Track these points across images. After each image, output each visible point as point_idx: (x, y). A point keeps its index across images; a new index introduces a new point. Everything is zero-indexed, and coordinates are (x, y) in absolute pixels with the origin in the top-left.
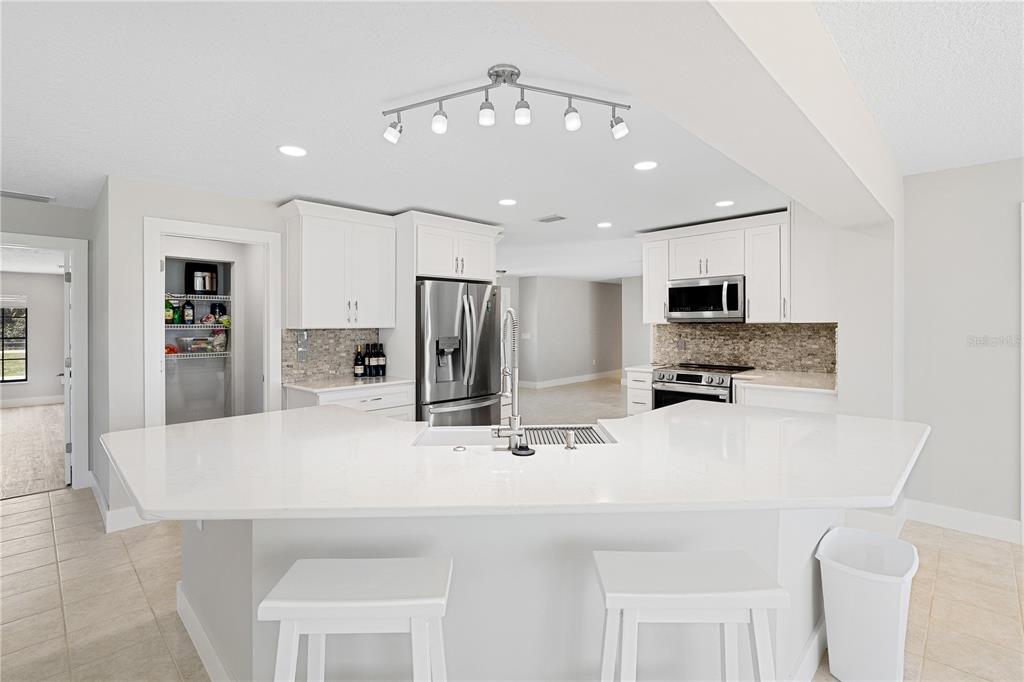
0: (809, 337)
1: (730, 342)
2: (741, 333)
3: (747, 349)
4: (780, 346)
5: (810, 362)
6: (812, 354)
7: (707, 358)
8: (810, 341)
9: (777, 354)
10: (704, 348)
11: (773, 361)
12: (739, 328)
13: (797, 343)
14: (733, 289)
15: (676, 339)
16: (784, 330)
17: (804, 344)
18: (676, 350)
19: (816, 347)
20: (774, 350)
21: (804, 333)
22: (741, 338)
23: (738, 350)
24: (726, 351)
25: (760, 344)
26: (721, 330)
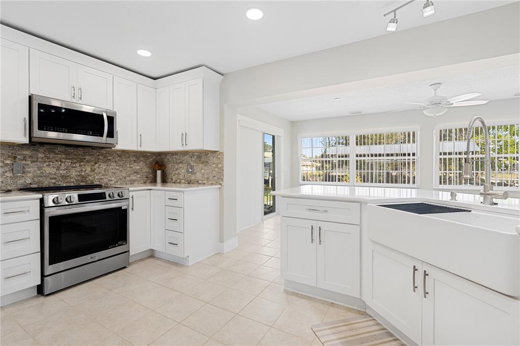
0: (135, 161)
1: (77, 165)
2: (87, 157)
3: (93, 170)
4: (117, 167)
5: (135, 178)
6: (136, 173)
7: (54, 181)
8: (135, 164)
9: (114, 173)
10: (49, 170)
11: (113, 179)
12: (103, 153)
13: (128, 165)
14: (111, 120)
15: (8, 162)
16: (120, 156)
17: (132, 166)
18: (9, 174)
19: (139, 168)
20: (114, 171)
21: (131, 159)
22: (88, 162)
23: (85, 171)
24: (74, 173)
25: (103, 166)
26: (69, 154)
